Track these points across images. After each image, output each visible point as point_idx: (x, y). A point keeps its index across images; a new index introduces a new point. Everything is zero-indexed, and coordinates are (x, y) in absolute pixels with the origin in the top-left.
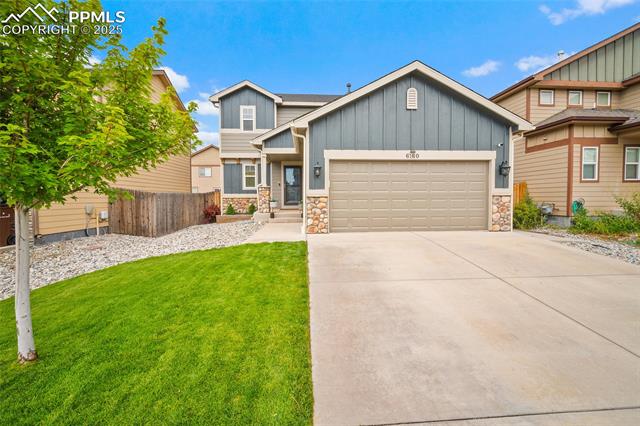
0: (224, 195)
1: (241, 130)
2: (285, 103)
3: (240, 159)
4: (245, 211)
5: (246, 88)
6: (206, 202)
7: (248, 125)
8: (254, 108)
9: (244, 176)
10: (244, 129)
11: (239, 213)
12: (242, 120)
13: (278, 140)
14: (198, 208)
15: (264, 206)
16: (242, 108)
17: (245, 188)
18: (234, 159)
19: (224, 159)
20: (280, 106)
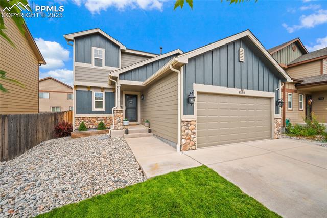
0: (75, 115)
1: (93, 65)
2: (127, 51)
3: (91, 87)
4: (94, 127)
5: (98, 34)
6: (56, 119)
7: (98, 62)
8: (103, 50)
9: (94, 101)
10: (95, 65)
11: (90, 129)
12: (93, 57)
13: (129, 75)
14: (49, 125)
15: (119, 124)
16: (94, 49)
17: (94, 109)
18: (87, 87)
19: (76, 86)
20: (123, 52)
